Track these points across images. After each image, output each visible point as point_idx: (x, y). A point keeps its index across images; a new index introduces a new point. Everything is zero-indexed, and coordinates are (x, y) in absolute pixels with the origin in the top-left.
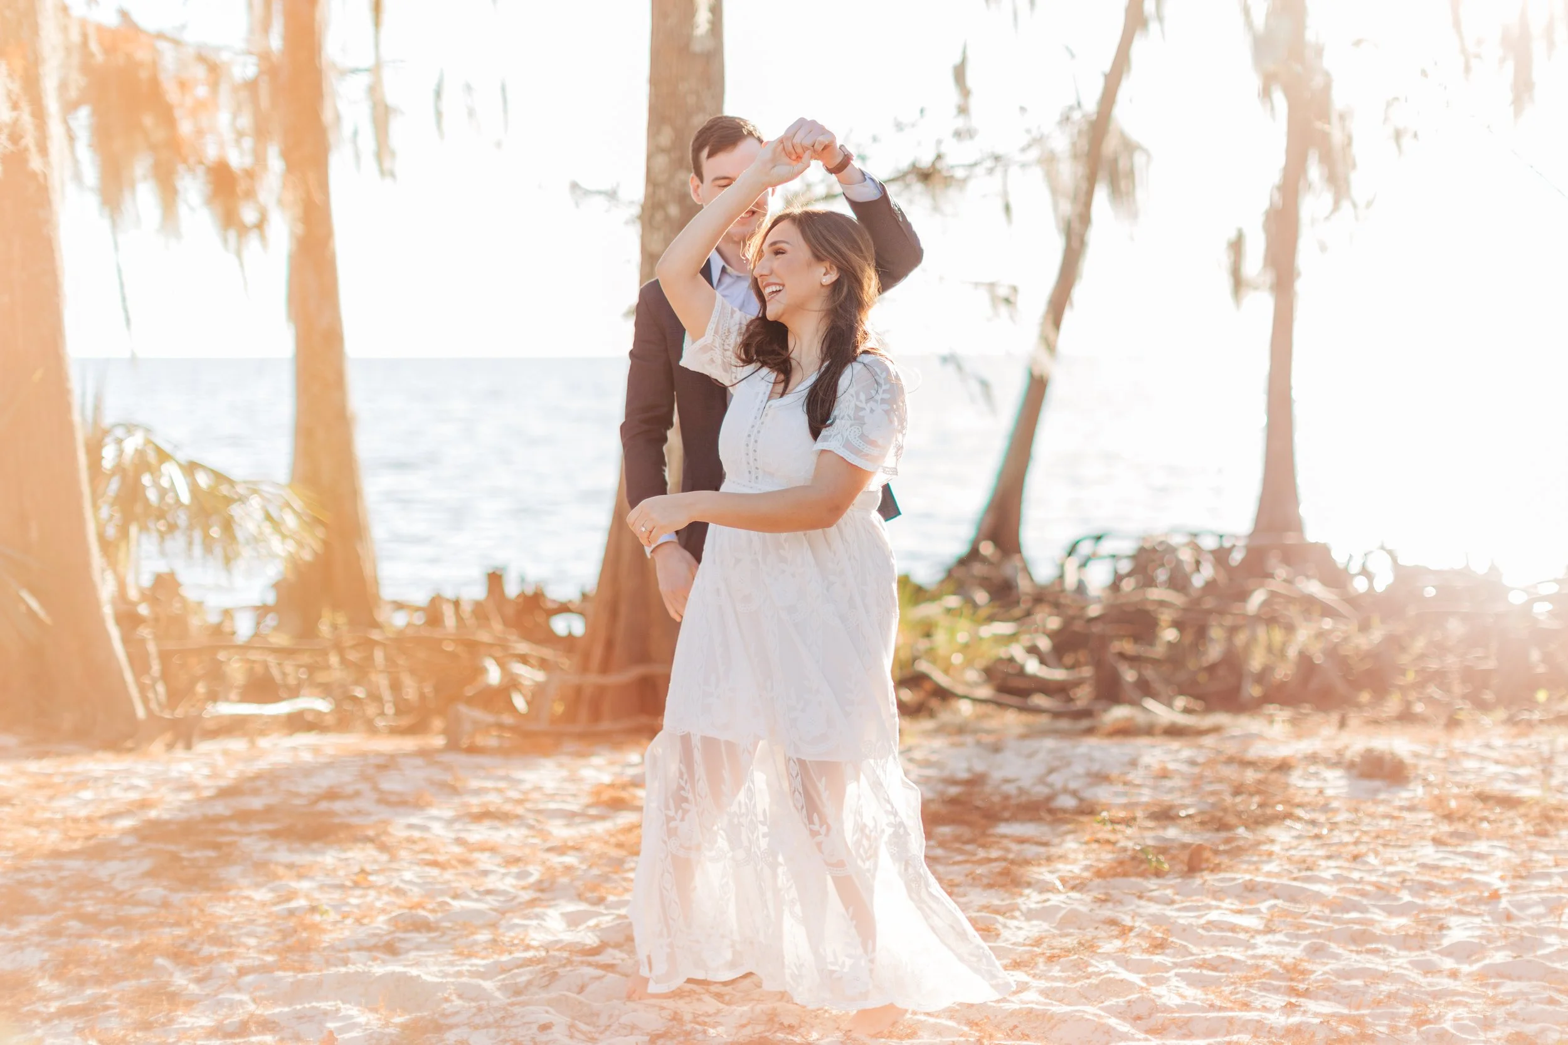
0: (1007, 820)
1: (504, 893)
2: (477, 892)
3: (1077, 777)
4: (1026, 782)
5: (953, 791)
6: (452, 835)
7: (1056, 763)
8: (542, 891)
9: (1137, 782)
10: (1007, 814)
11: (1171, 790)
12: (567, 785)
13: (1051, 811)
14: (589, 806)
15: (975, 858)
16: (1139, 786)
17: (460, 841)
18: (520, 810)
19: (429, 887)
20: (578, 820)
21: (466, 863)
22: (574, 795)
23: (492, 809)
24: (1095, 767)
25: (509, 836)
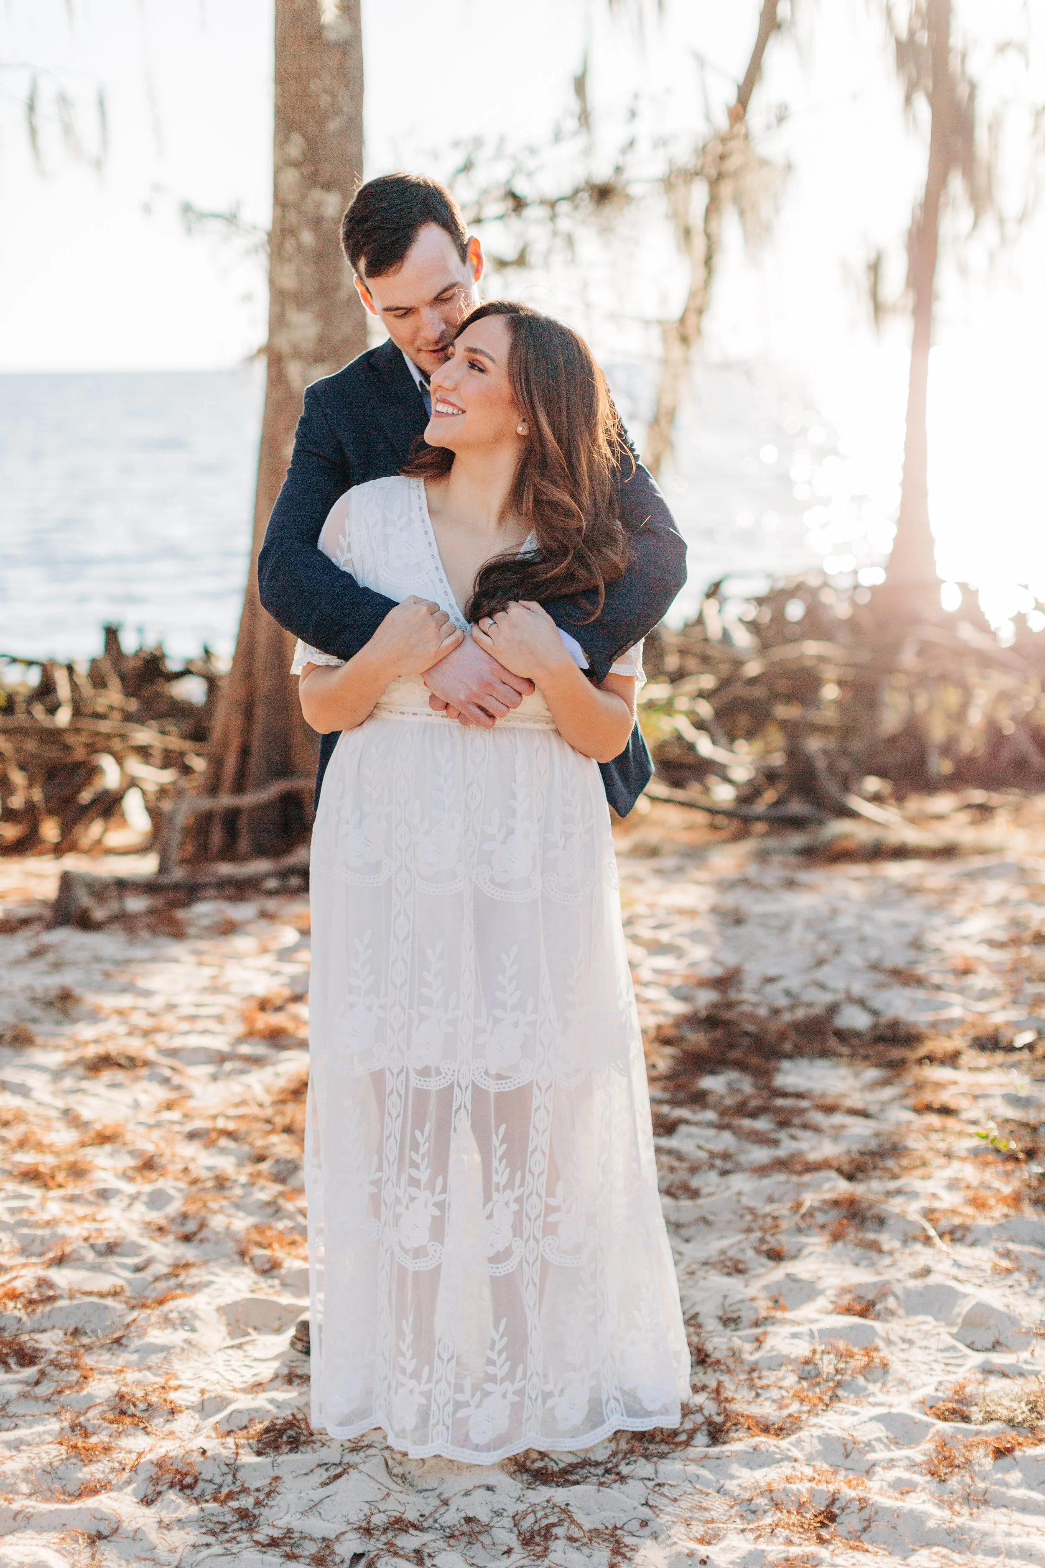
0: (790, 1057)
1: (135, 1249)
2: (92, 1246)
3: (853, 971)
4: (794, 982)
5: (706, 998)
6: (60, 1103)
7: (823, 948)
8: (187, 1238)
9: (936, 979)
10: (788, 1046)
11: (984, 995)
12: (207, 998)
13: (843, 1035)
14: (240, 1040)
15: (781, 1152)
16: (938, 988)
17: (71, 1118)
18: (150, 1053)
19: (25, 1231)
20: (228, 1066)
21: (77, 1172)
22: (220, 1019)
23: (112, 1048)
24: (874, 953)
25: (137, 1105)
